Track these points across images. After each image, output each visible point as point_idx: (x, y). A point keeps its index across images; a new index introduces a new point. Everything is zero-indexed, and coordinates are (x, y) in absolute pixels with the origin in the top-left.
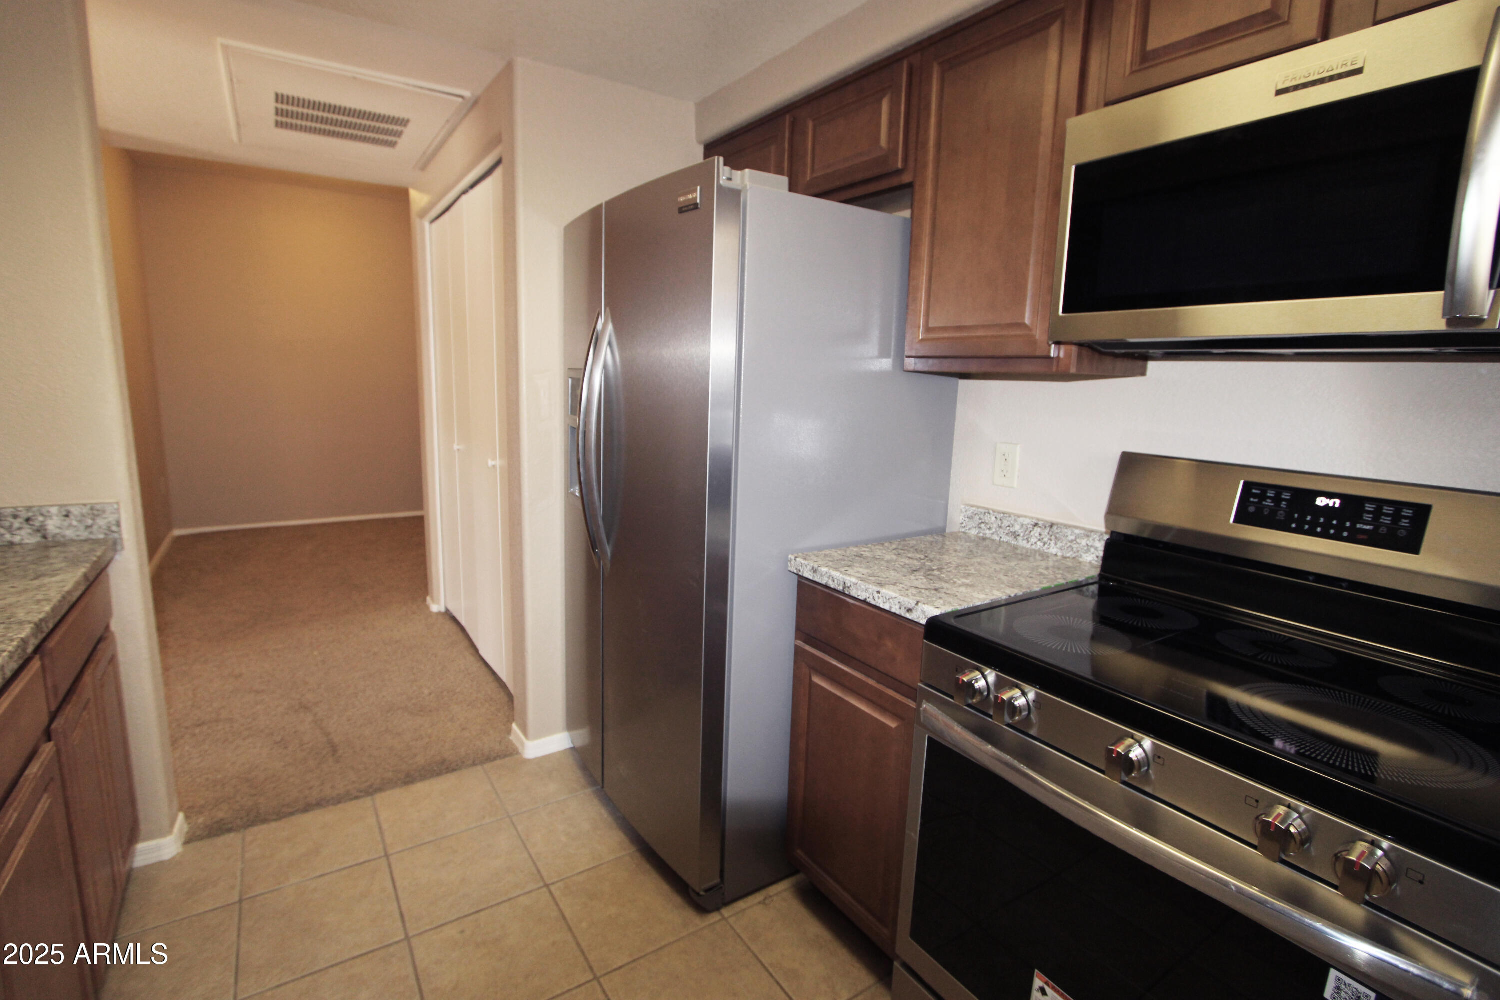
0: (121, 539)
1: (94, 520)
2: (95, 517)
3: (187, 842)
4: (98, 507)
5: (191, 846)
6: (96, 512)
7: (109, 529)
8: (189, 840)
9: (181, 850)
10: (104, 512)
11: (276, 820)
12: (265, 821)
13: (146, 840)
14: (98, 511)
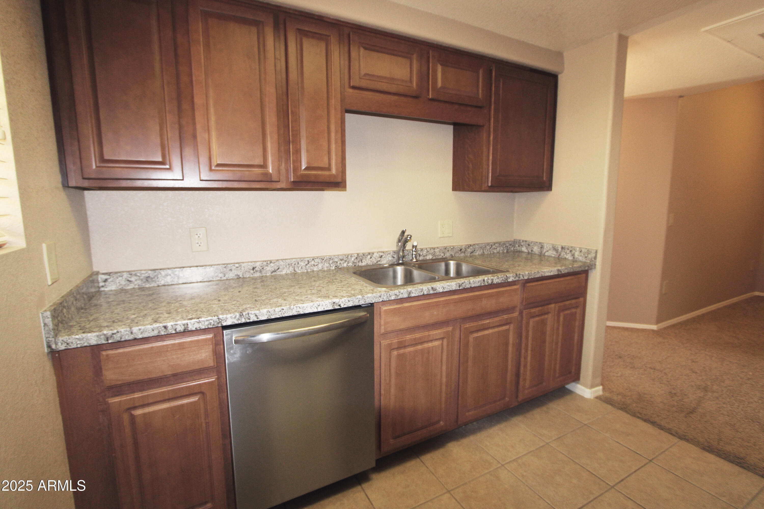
0: (595, 265)
1: (588, 255)
2: (588, 254)
3: (597, 398)
4: (590, 250)
5: (596, 400)
6: (589, 252)
7: (591, 259)
8: (598, 398)
9: (592, 398)
10: (591, 252)
11: (630, 415)
12: (627, 412)
13: (581, 385)
14: (590, 252)
